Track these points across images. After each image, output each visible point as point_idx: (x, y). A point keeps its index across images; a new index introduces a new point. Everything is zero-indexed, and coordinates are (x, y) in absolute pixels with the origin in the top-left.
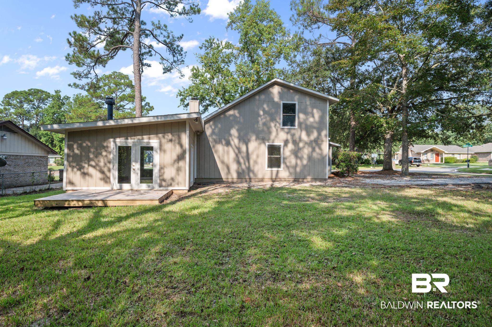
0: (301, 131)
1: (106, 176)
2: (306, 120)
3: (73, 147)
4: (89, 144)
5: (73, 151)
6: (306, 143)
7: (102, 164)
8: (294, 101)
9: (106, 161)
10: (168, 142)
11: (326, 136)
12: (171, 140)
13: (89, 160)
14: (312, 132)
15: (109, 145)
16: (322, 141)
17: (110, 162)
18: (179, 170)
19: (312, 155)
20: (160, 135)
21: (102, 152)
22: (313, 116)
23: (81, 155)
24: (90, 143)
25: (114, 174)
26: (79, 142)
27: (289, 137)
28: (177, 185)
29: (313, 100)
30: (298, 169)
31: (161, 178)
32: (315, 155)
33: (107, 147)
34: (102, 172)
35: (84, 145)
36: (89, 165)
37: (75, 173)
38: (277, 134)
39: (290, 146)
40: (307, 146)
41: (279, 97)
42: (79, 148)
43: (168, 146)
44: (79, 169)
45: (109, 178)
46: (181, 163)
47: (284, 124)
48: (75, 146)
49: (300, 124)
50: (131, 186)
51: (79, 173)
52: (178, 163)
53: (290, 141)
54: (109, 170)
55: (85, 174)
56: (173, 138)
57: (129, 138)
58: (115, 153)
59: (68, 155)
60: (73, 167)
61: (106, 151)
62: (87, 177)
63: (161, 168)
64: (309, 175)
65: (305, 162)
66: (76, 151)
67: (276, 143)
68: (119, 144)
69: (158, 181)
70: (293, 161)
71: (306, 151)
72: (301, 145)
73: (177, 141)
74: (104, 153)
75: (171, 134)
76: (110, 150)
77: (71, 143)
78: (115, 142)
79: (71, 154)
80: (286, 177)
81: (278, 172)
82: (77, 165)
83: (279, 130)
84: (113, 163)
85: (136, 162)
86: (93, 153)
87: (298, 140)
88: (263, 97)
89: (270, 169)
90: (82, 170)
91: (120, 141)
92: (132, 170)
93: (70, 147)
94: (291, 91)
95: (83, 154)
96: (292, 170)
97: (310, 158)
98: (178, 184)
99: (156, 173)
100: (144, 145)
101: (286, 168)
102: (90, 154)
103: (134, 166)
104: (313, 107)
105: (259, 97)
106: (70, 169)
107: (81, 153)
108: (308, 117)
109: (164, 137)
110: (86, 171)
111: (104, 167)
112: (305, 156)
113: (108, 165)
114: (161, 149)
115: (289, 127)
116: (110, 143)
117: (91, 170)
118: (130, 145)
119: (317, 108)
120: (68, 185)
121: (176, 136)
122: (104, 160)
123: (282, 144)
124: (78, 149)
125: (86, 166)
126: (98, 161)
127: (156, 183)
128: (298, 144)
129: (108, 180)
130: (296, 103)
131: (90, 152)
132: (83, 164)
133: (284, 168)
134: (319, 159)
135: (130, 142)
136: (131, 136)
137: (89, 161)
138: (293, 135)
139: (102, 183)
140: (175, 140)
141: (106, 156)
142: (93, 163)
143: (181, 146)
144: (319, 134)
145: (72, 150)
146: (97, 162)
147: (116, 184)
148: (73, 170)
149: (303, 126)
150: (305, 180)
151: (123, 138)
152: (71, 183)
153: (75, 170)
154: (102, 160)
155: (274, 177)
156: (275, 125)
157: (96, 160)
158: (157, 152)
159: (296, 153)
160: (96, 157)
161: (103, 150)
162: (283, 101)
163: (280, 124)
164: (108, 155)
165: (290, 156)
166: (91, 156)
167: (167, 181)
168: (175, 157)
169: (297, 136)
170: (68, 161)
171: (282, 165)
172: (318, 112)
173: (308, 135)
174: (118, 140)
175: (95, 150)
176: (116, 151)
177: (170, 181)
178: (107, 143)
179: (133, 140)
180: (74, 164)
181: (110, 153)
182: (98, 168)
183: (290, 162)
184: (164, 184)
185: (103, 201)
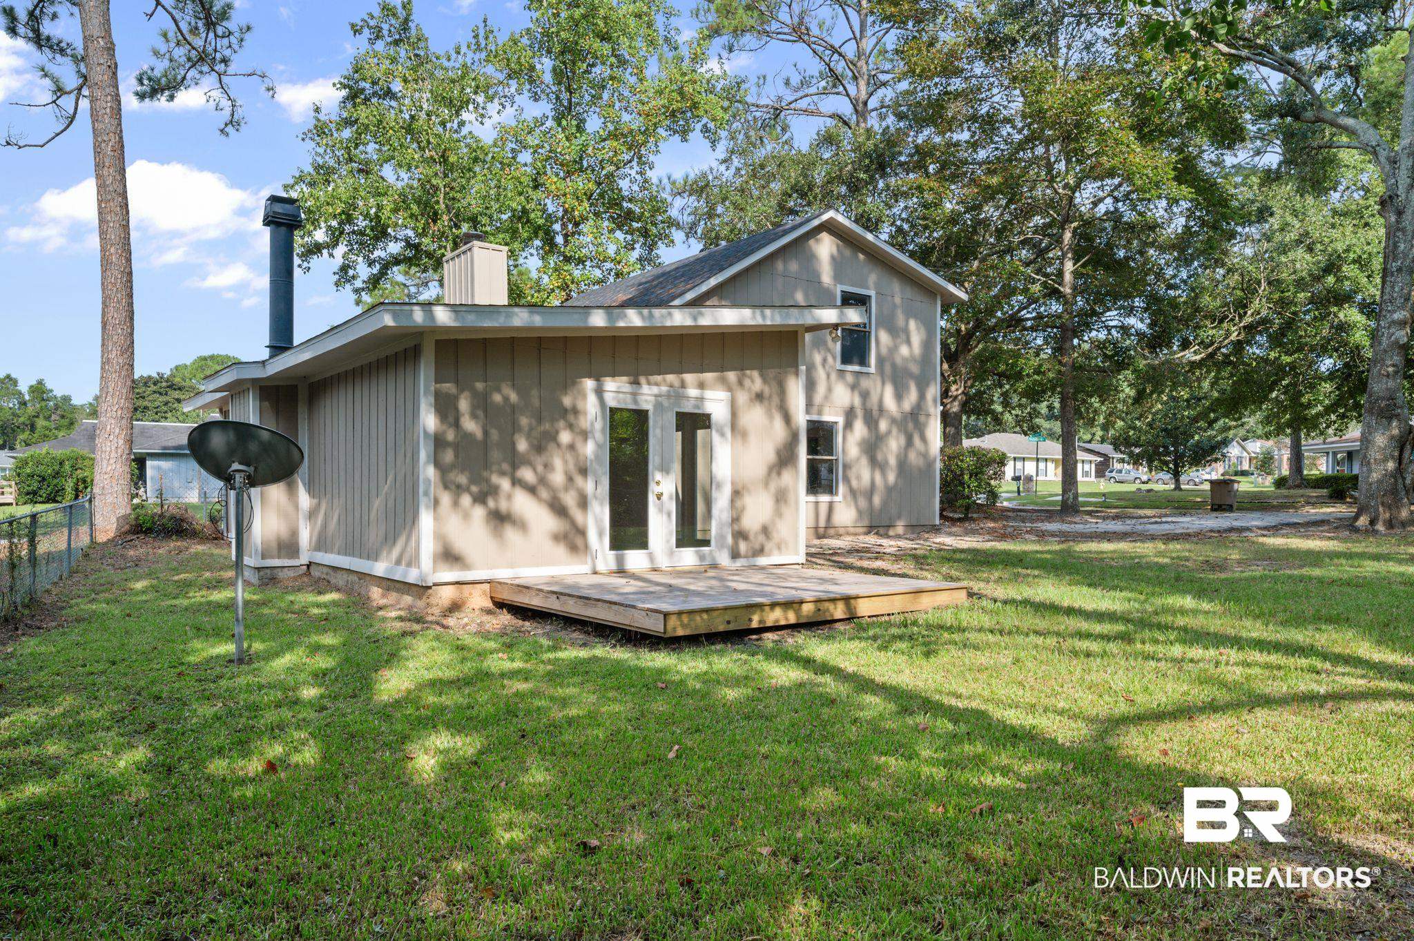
0: (883, 383)
1: (573, 523)
2: (894, 349)
3: (457, 409)
4: (513, 397)
5: (457, 424)
6: (893, 421)
7: (558, 478)
8: (868, 288)
9: (571, 466)
10: (751, 400)
11: (935, 401)
12: (759, 397)
13: (515, 461)
14: (907, 388)
15: (580, 405)
16: (928, 415)
17: (584, 472)
18: (781, 498)
19: (906, 456)
20: (732, 376)
21: (557, 432)
22: (908, 342)
23: (486, 443)
24: (518, 394)
25: (598, 518)
26: (479, 386)
27: (857, 401)
28: (776, 552)
29: (909, 292)
30: (877, 500)
31: (736, 527)
32: (912, 456)
33: (575, 411)
34: (559, 509)
35: (497, 398)
36: (516, 482)
37: (466, 516)
38: (830, 390)
39: (860, 429)
40: (895, 431)
41: (832, 273)
42: (480, 413)
43: (754, 417)
44: (480, 499)
45: (582, 532)
46: (787, 477)
47: (846, 359)
48: (464, 405)
49: (881, 361)
50: (651, 557)
51: (479, 512)
52: (779, 474)
53: (860, 413)
54: (583, 503)
55: (500, 519)
56: (767, 390)
57: (642, 380)
58: (598, 435)
59: (439, 442)
60: (458, 490)
61: (571, 427)
62: (510, 533)
63: (736, 494)
64: (899, 517)
65: (891, 478)
66: (470, 425)
67: (827, 418)
68: (611, 401)
69: (730, 540)
70: (863, 474)
71: (894, 445)
72: (883, 426)
73: (776, 400)
74: (565, 437)
75: (762, 376)
76: (584, 423)
77: (448, 387)
78: (599, 392)
79: (450, 436)
80: (849, 524)
81: (831, 506)
82: (473, 481)
83: (833, 376)
84: (595, 475)
85: (665, 470)
86: (528, 437)
87: (875, 408)
88: (794, 266)
89: (812, 498)
90: (491, 503)
91: (616, 389)
92: (652, 499)
93: (445, 408)
94: (861, 256)
95: (495, 435)
96: (863, 503)
97: (902, 465)
98: (779, 548)
99: (721, 511)
100: (688, 408)
101: (849, 498)
102: (517, 436)
103: (658, 483)
104: (909, 314)
105: (785, 262)
106: (446, 499)
107: (486, 433)
108: (899, 340)
109: (740, 383)
110: (503, 506)
111: (566, 489)
112: (892, 461)
113: (579, 480)
114: (734, 426)
115: (856, 368)
116: (584, 396)
117: (522, 504)
118: (645, 406)
119: (916, 317)
120: (441, 565)
121: (774, 384)
122: (565, 462)
123: (840, 420)
124: (474, 416)
125: (505, 484)
126: (546, 466)
127: (721, 546)
128: (876, 423)
129: (579, 541)
130: (872, 293)
131: (516, 428)
132: (495, 479)
133: (845, 497)
134: (920, 470)
135: (649, 394)
136: (649, 373)
137: (515, 466)
138: (865, 395)
139: (561, 550)
140: (770, 396)
141: (572, 447)
142: (527, 474)
143: (787, 418)
144: (922, 396)
145: (451, 419)
146: (540, 468)
147: (603, 551)
148: (456, 504)
149: (888, 369)
150: (891, 533)
151: (625, 379)
152: (449, 556)
153: (466, 500)
154: (558, 463)
155: (822, 523)
156: (825, 361)
157: (539, 462)
158: (722, 435)
159: (872, 448)
160: (539, 448)
161: (562, 424)
162: (841, 284)
163: (834, 358)
164: (579, 445)
165: (858, 459)
166: (522, 445)
167: (752, 537)
168: (770, 455)
169: (874, 398)
170: (437, 464)
171: (842, 488)
172: (918, 329)
173: (899, 397)
174: (611, 385)
175: (534, 422)
176: (603, 430)
177: (761, 538)
178: (575, 398)
179: (655, 390)
180: (463, 479)
181: (585, 435)
182: (544, 494)
183: (859, 478)
184: (743, 547)
185: (847, 599)
